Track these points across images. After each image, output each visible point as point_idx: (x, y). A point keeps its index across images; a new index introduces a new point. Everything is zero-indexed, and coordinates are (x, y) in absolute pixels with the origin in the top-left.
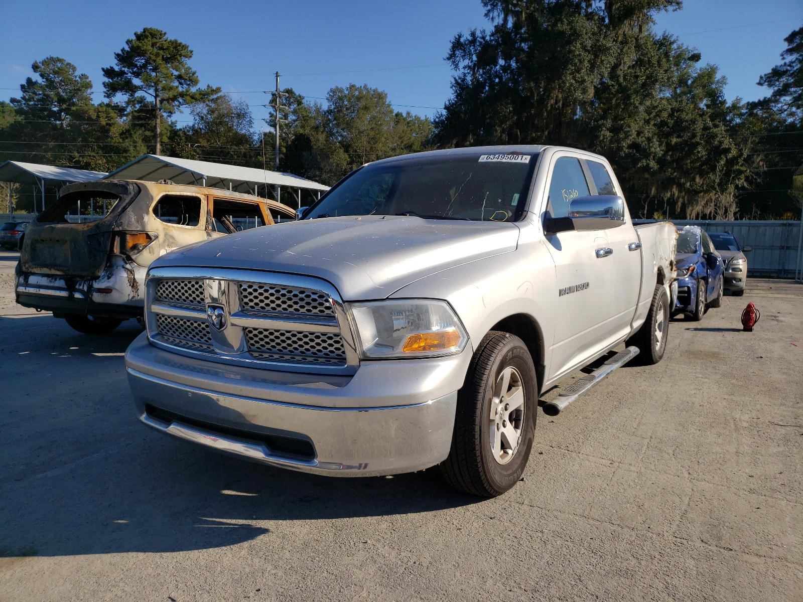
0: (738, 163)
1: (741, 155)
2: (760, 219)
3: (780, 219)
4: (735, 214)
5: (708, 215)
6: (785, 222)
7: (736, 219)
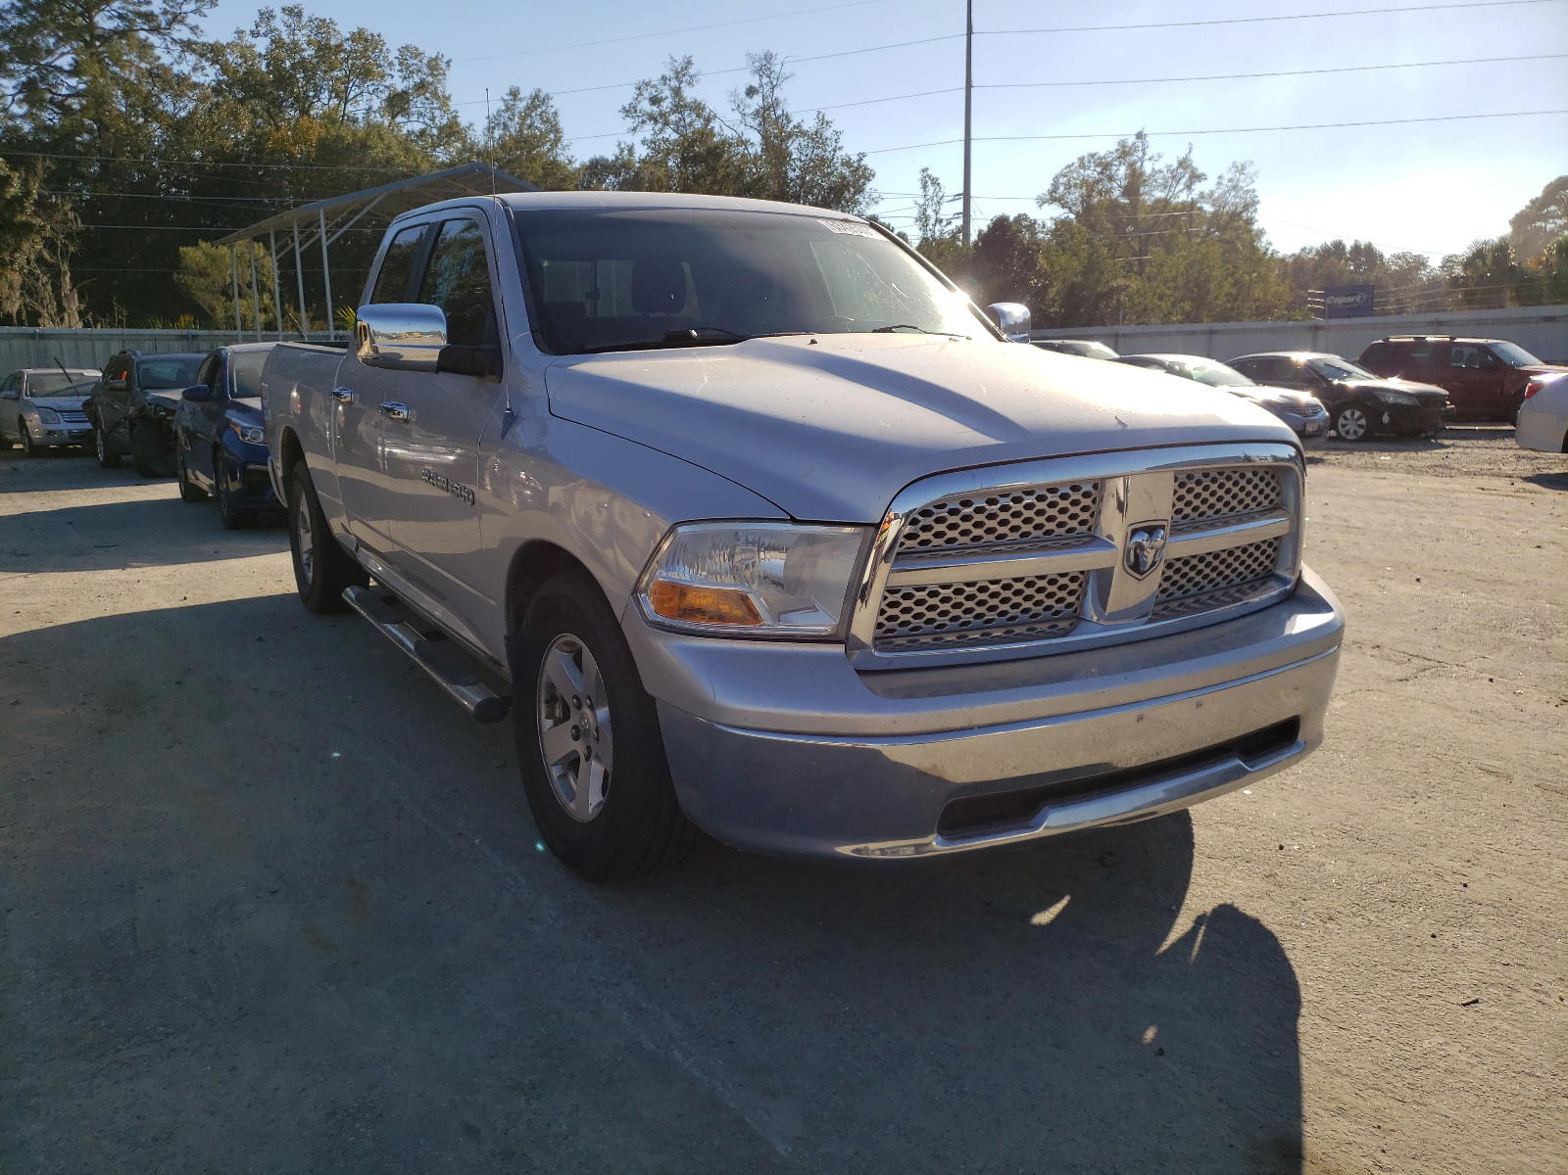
0: (23, 210)
1: (27, 194)
2: (128, 327)
3: (173, 327)
4: (82, 314)
5: (15, 316)
6: (185, 332)
7: (86, 325)
